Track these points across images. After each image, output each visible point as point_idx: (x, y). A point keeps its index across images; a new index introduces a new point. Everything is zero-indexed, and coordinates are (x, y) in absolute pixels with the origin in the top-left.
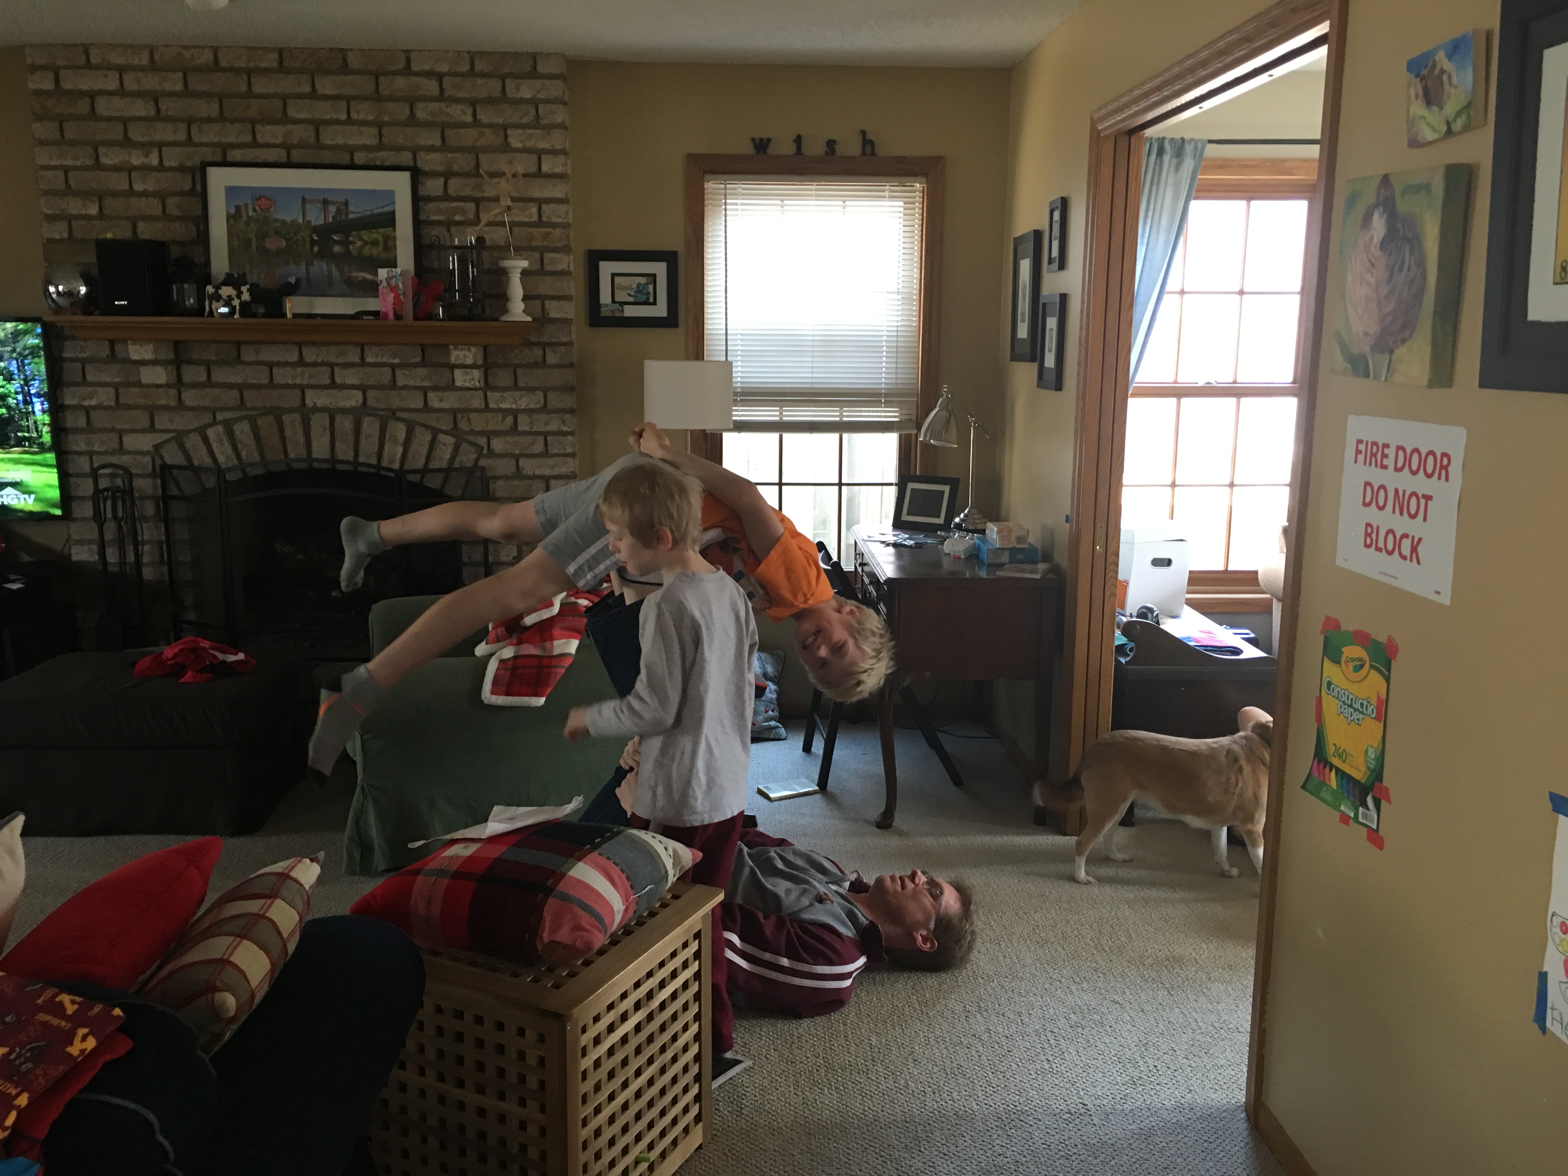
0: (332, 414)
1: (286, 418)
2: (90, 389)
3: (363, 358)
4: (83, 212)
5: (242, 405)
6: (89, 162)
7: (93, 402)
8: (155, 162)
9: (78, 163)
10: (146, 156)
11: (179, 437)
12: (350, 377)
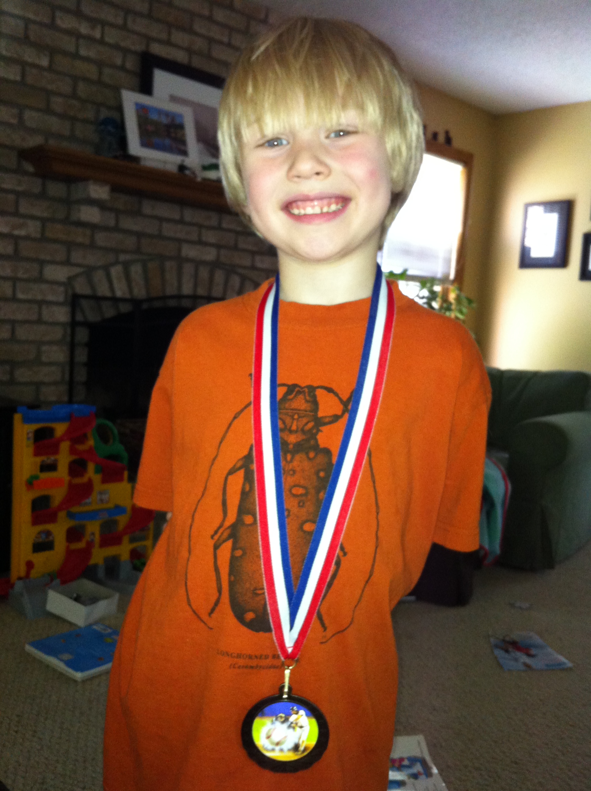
0: (198, 263)
1: (168, 264)
2: (21, 221)
3: (220, 223)
4: (37, 62)
5: (138, 250)
6: (46, 20)
7: (23, 233)
8: (97, 34)
9: (38, 19)
10: (93, 28)
11: (89, 271)
12: (210, 237)
